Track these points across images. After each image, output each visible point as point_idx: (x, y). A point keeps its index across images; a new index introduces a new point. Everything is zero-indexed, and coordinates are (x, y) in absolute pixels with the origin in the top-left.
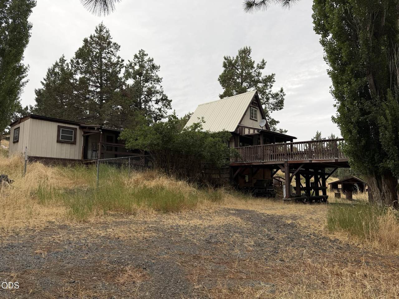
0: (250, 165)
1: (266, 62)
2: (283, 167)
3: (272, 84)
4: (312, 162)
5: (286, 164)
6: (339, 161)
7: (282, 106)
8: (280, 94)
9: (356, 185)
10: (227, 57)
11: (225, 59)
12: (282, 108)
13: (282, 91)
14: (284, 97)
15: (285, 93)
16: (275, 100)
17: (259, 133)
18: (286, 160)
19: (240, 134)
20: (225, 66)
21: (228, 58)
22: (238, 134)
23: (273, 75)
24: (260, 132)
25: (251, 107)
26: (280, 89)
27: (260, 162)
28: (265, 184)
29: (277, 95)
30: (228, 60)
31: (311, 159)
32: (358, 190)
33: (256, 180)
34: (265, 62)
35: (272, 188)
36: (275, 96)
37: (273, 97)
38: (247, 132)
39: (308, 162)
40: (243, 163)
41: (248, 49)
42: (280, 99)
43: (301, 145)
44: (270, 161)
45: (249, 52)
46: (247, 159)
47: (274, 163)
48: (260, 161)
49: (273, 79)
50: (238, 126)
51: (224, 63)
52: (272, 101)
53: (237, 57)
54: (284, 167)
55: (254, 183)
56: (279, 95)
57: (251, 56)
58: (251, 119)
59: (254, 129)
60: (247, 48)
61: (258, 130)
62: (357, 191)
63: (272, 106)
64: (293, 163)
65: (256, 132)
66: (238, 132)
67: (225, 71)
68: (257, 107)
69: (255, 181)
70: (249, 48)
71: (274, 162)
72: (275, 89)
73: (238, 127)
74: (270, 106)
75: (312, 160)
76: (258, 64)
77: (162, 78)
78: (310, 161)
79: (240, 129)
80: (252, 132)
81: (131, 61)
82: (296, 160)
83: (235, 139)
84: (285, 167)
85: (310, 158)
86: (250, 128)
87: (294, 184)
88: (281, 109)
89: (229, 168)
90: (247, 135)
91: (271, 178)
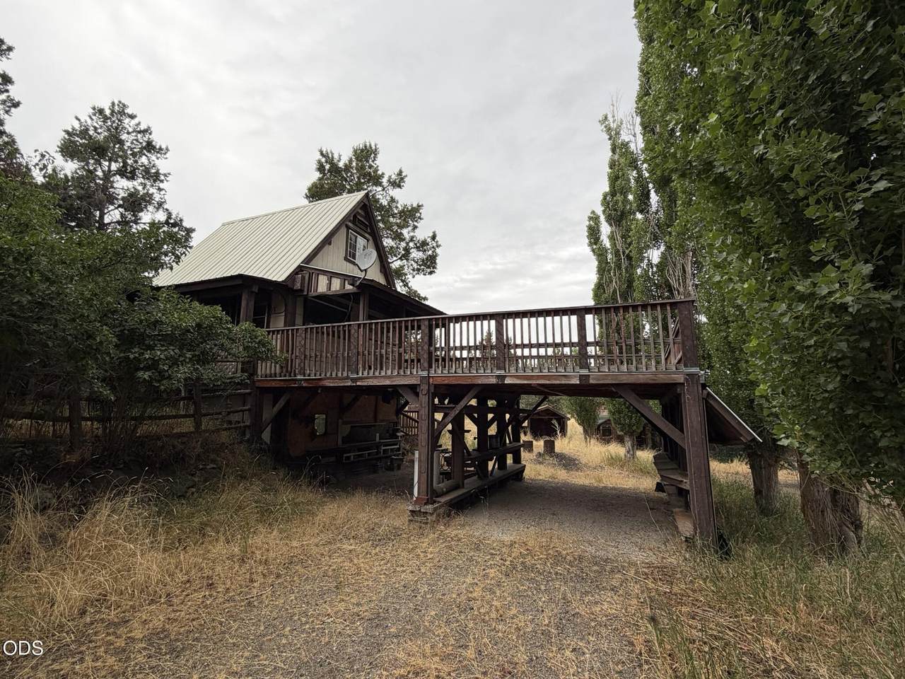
0: (316, 388)
1: (406, 176)
2: (414, 397)
3: (415, 223)
4: (506, 382)
5: (424, 387)
6: (591, 381)
7: (434, 267)
8: (430, 243)
9: (554, 422)
10: (327, 151)
11: (322, 154)
12: (434, 272)
13: (434, 238)
14: (438, 250)
15: (439, 243)
16: (421, 253)
17: (355, 290)
18: (425, 374)
19: (302, 290)
20: (321, 168)
21: (327, 153)
22: (297, 291)
23: (419, 206)
24: (358, 287)
25: (348, 227)
26: (431, 234)
27: (347, 378)
28: (378, 435)
29: (424, 243)
30: (329, 157)
31: (502, 372)
32: (558, 432)
33: (349, 426)
34: (404, 174)
35: (396, 445)
36: (422, 245)
37: (418, 248)
38: (322, 286)
39: (494, 381)
40: (296, 380)
41: (374, 148)
42: (430, 252)
43: (471, 323)
44: (377, 374)
45: (375, 152)
46: (307, 367)
47: (387, 382)
48: (345, 374)
49: (419, 215)
50: (299, 266)
51: (319, 162)
52: (415, 254)
53: (351, 161)
54: (417, 395)
55: (345, 435)
56: (428, 244)
57: (378, 164)
58: (346, 259)
59: (344, 277)
60: (371, 147)
61: (352, 280)
62: (556, 434)
63: (415, 266)
64: (446, 382)
65: (349, 287)
66: (298, 286)
67: (320, 179)
68: (367, 235)
69: (345, 430)
70: (376, 146)
71: (389, 377)
72: (422, 233)
73: (300, 269)
74: (412, 265)
75: (505, 376)
76: (390, 177)
77: (169, 174)
78: (498, 377)
79: (303, 278)
80: (336, 284)
81: (82, 121)
82: (455, 372)
83: (286, 305)
84: (420, 394)
85: (499, 368)
86: (332, 275)
87: (446, 441)
88: (431, 273)
89: (249, 394)
90: (322, 297)
91: (395, 417)
